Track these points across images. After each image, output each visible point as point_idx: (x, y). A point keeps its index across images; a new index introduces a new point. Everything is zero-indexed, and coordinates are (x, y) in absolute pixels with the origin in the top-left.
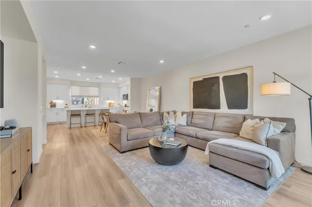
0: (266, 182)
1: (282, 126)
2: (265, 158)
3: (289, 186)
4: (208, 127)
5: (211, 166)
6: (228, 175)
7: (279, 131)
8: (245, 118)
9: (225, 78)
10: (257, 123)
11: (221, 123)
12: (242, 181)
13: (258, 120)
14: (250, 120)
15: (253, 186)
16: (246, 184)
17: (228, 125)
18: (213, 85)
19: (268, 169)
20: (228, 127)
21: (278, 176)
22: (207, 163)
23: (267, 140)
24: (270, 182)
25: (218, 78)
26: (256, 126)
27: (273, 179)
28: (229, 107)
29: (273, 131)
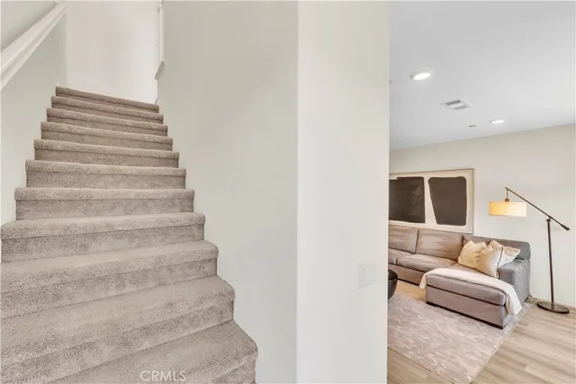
0: (502, 320)
1: (516, 252)
2: (502, 294)
3: (526, 325)
4: (409, 249)
5: (428, 303)
6: (453, 314)
7: (511, 259)
8: (463, 239)
9: (432, 181)
10: (483, 248)
11: (429, 243)
12: (472, 320)
13: (484, 244)
14: (471, 242)
15: (486, 326)
16: (478, 323)
17: (439, 247)
18: (414, 188)
19: (505, 305)
20: (439, 250)
21: (516, 312)
22: (421, 299)
23: (499, 271)
24: (506, 320)
25: (422, 179)
26: (483, 252)
27: (509, 316)
28: (439, 222)
29: (505, 258)
